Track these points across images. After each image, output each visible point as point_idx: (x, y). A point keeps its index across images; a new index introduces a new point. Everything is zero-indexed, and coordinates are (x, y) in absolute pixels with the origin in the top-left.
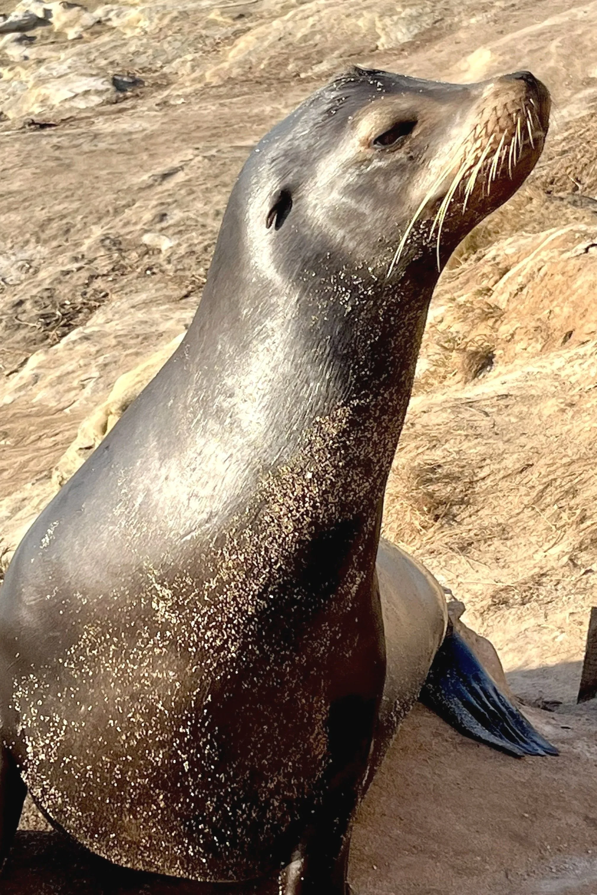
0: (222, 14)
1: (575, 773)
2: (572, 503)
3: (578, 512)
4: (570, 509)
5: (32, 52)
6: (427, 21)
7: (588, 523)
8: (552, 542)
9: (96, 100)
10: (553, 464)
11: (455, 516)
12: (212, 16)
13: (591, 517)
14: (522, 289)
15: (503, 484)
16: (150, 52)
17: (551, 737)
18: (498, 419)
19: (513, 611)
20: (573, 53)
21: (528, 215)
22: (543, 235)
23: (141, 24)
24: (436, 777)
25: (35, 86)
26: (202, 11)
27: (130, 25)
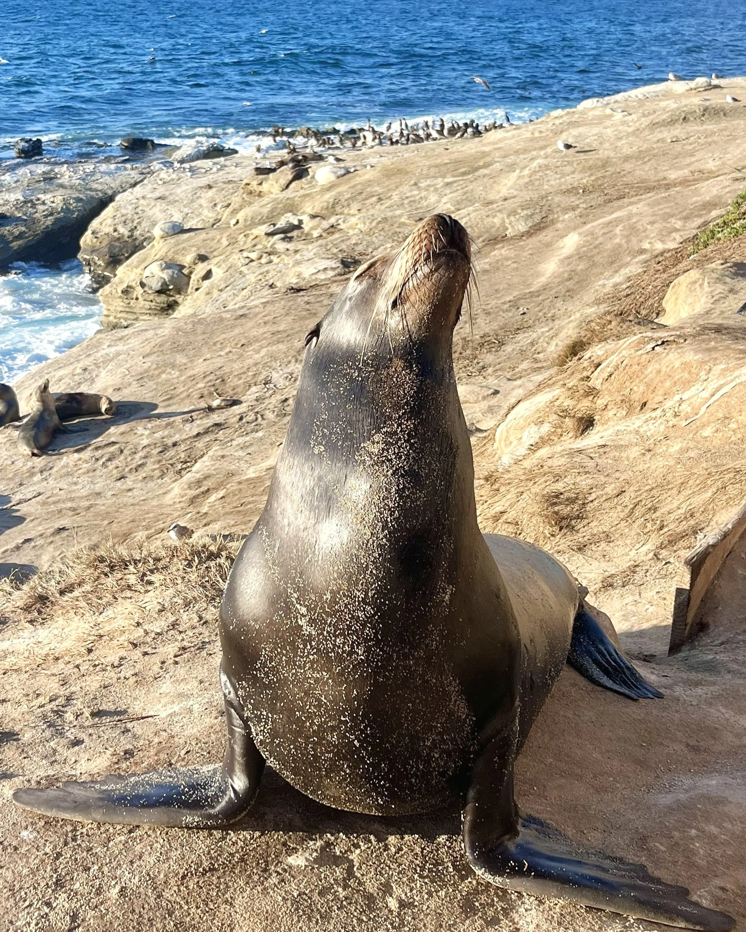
0: (409, 218)
1: (677, 711)
2: (654, 516)
3: (658, 522)
4: (653, 520)
5: (291, 246)
6: (537, 218)
7: (666, 529)
8: (641, 544)
9: (331, 273)
10: (640, 490)
11: (573, 527)
12: (403, 220)
13: (667, 525)
14: (610, 376)
15: (607, 505)
16: (365, 243)
17: (655, 684)
18: (600, 461)
19: (617, 591)
20: (631, 234)
21: (609, 332)
22: (621, 342)
23: (358, 226)
24: (576, 717)
25: (294, 266)
26: (396, 217)
27: (351, 227)
